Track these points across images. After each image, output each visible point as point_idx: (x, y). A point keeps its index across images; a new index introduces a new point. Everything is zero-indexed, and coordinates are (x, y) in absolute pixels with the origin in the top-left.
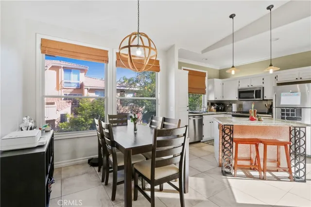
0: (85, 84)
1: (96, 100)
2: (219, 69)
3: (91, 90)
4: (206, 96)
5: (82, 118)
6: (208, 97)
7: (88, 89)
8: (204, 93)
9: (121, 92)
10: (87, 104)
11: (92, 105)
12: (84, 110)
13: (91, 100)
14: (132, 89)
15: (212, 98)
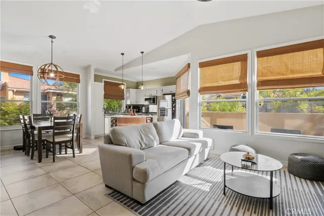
0: (9, 85)
1: (24, 104)
2: (136, 81)
3: (18, 93)
4: (125, 101)
5: (5, 122)
6: (126, 102)
7: (13, 91)
8: (123, 99)
9: (58, 95)
10: (11, 108)
11: (19, 109)
12: (8, 114)
13: (18, 103)
14: (70, 92)
15: (129, 103)
